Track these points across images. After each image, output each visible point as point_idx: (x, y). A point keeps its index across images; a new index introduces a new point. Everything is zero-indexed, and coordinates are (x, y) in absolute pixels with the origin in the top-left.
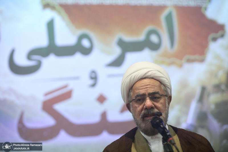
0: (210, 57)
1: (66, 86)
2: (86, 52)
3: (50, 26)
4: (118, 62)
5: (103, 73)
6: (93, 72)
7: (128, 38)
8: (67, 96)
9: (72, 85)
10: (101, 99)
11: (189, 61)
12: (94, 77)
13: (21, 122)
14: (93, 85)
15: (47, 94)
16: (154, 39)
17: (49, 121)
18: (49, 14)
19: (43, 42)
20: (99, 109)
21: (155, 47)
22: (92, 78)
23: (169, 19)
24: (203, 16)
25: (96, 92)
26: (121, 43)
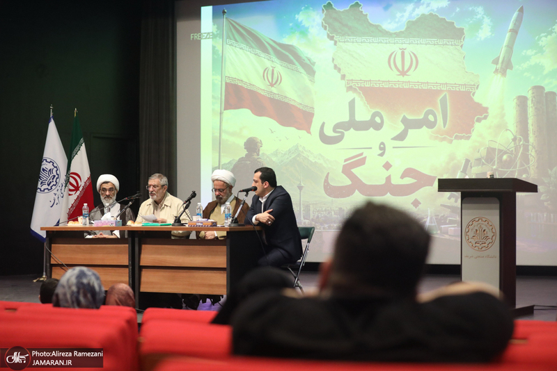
0: (474, 135)
1: (362, 154)
2: (378, 127)
3: (352, 104)
4: (401, 137)
5: (390, 145)
6: (382, 143)
7: (410, 117)
8: (362, 162)
9: (366, 153)
10: (387, 166)
11: (457, 138)
12: (383, 148)
13: (326, 181)
14: (382, 155)
15: (346, 160)
16: (431, 118)
17: (348, 182)
18: (351, 95)
19: (346, 118)
20: (386, 174)
21: (431, 125)
22: (381, 149)
23: (444, 101)
24: (472, 100)
25: (383, 160)
26: (404, 121)
